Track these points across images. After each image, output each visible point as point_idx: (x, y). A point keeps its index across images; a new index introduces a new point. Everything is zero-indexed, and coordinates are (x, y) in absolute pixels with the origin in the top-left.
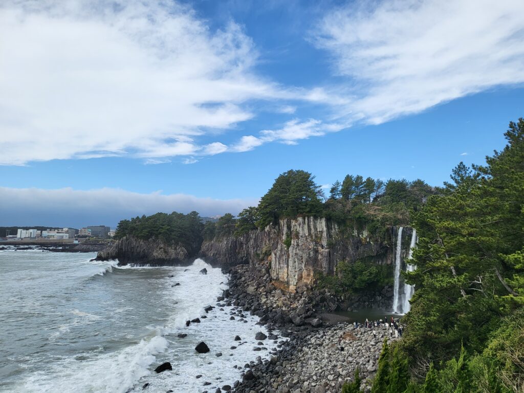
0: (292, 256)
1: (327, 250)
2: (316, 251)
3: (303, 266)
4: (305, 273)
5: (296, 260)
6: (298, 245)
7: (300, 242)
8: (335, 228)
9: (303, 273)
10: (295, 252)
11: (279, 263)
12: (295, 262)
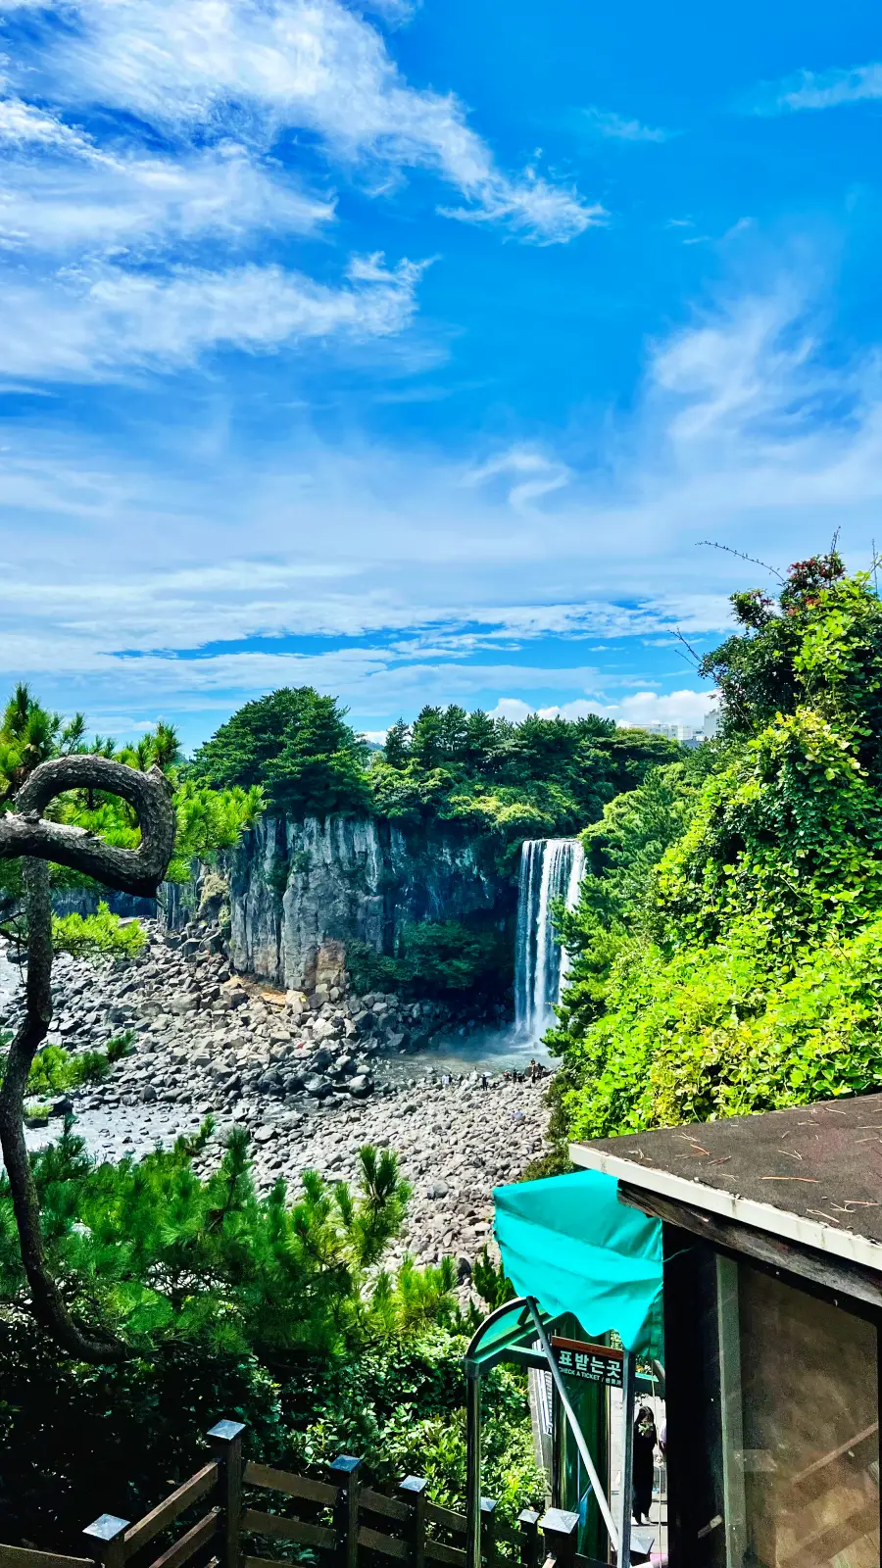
0: (292, 916)
1: (376, 899)
2: (353, 901)
3: (320, 939)
4: (324, 955)
5: (302, 924)
6: (305, 888)
7: (311, 880)
8: (399, 844)
9: (320, 956)
10: (297, 904)
11: (255, 931)
12: (299, 929)
